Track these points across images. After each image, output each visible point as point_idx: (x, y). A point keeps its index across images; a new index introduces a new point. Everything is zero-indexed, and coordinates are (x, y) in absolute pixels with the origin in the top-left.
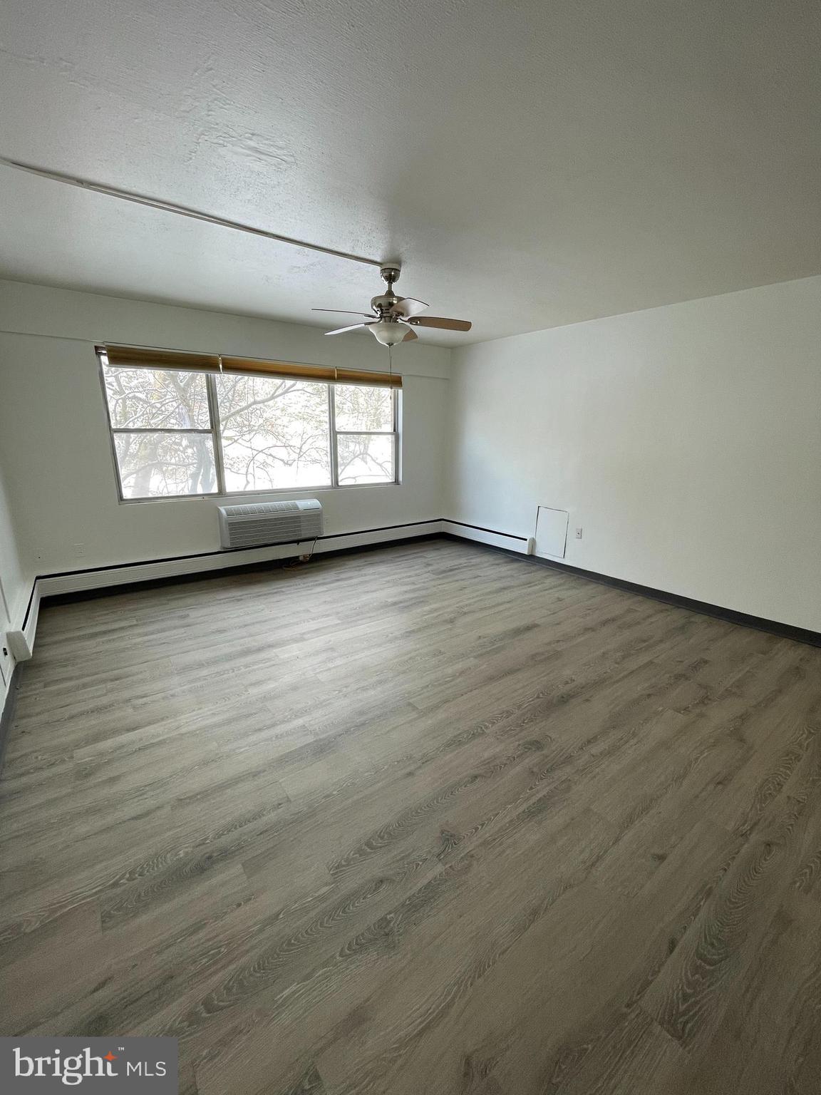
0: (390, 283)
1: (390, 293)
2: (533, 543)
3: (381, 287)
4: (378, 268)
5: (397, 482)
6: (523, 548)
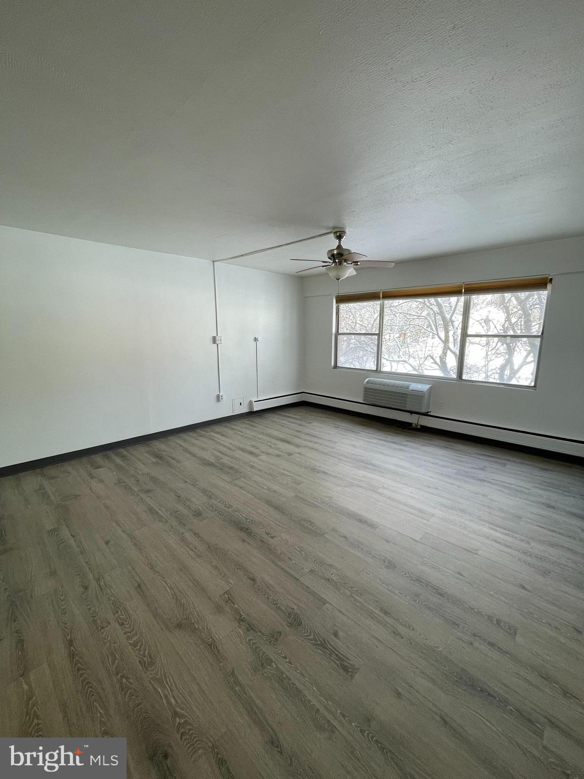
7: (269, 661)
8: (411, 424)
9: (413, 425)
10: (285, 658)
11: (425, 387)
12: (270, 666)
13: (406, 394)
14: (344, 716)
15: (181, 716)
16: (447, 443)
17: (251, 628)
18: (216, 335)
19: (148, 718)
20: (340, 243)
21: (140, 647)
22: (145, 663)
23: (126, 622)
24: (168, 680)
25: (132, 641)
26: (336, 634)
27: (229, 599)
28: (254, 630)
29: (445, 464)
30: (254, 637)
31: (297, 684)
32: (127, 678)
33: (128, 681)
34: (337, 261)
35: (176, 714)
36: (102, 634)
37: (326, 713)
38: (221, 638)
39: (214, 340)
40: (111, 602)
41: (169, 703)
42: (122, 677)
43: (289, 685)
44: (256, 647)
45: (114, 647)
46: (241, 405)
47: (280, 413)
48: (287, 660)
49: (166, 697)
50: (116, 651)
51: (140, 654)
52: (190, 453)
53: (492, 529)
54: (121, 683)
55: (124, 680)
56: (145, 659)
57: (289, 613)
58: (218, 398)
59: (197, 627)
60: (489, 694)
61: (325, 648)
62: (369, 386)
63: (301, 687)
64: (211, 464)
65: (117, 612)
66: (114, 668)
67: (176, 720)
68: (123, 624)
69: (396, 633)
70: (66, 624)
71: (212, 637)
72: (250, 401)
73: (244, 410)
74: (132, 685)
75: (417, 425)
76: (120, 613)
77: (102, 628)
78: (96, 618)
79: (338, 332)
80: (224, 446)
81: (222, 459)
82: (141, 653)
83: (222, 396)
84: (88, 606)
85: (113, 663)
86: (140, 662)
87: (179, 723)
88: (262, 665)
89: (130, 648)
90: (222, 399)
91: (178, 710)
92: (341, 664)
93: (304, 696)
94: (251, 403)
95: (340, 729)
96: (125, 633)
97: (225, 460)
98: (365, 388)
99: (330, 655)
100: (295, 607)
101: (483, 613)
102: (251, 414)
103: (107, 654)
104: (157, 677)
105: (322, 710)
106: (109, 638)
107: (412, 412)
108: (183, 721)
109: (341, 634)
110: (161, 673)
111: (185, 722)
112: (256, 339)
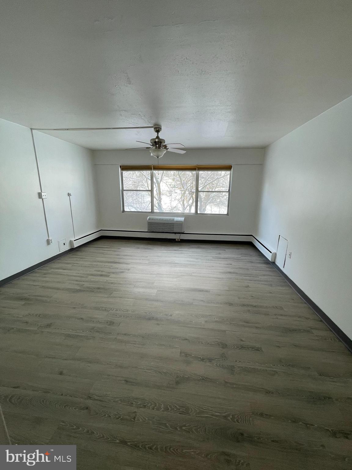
0: (158, 133)
1: (158, 137)
2: (275, 255)
3: (154, 135)
4: (153, 129)
5: (228, 214)
6: (269, 256)
7: (233, 367)
8: (175, 239)
9: (176, 240)
10: (236, 361)
11: (182, 219)
12: (235, 368)
13: (173, 224)
14: (274, 365)
15: (229, 415)
16: (198, 246)
17: (210, 360)
18: (40, 191)
19: (216, 430)
20: (158, 135)
21: (171, 407)
22: (183, 412)
23: (145, 403)
24: (204, 408)
25: (163, 409)
26: (242, 340)
27: (186, 355)
28: (213, 360)
29: (206, 255)
30: (216, 362)
31: (251, 367)
32: (185, 426)
33: (187, 427)
34: (157, 146)
35: (225, 417)
36: (138, 420)
37: (270, 369)
38: (204, 373)
39: (40, 195)
40: (120, 402)
41: (217, 416)
42: (181, 427)
43: (249, 369)
44: (222, 365)
45: (156, 420)
46: (64, 244)
47: (92, 246)
48: (238, 362)
49: (213, 415)
50: (160, 421)
51: (176, 411)
52: (51, 288)
53: (245, 276)
54: (185, 430)
55: (184, 428)
56: (181, 410)
57: (218, 344)
58: (48, 242)
59: (187, 377)
60: (295, 330)
61: (244, 348)
62: (150, 221)
63: (252, 367)
64: (80, 291)
65: (132, 403)
66: (171, 429)
67: (229, 419)
68: (145, 406)
69: (257, 328)
70: (103, 437)
71: (199, 376)
72: (70, 241)
73: (67, 248)
74: (190, 426)
75: (178, 239)
76: (134, 403)
77: (134, 418)
78: (122, 417)
79: (123, 189)
80: (75, 276)
81: (84, 285)
82: (175, 409)
83: (51, 240)
84: (105, 415)
85: (166, 427)
86: (180, 414)
87: (231, 419)
88: (232, 370)
89: (165, 412)
90: (51, 242)
91: (224, 414)
92: (255, 349)
93: (257, 369)
94: (71, 243)
95: (278, 370)
96: (153, 409)
97: (86, 285)
98: (149, 223)
99: (248, 349)
100: (217, 340)
101: (270, 307)
102: (72, 250)
103: (157, 427)
104: (198, 412)
105: (267, 369)
106: (147, 419)
107: (175, 233)
108: (231, 417)
109: (243, 339)
110: (197, 408)
111: (233, 416)
112: (69, 195)
